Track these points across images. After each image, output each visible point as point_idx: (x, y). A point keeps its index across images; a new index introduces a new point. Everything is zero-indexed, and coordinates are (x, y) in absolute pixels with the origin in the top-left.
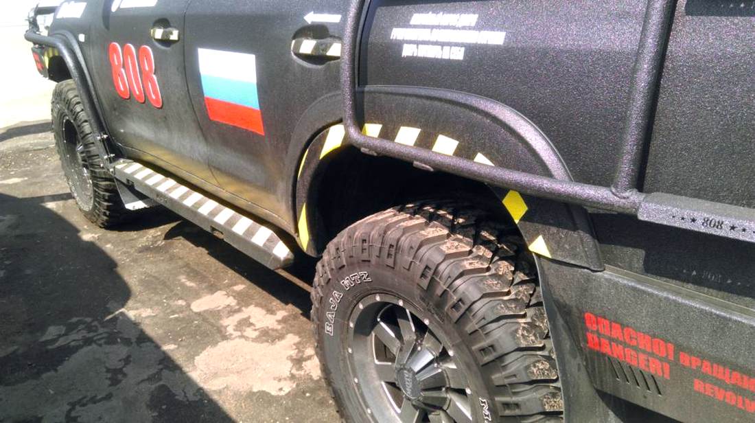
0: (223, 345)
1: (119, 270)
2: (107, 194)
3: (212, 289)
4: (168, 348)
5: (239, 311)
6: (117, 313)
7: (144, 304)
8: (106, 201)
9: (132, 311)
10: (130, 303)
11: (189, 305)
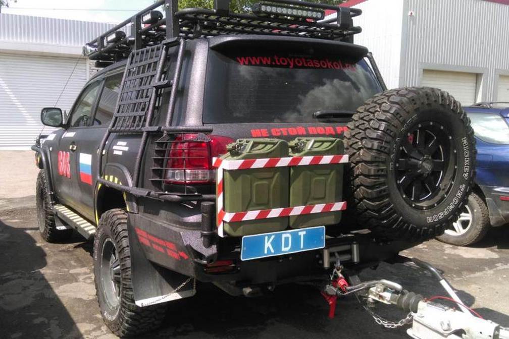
0: (75, 284)
1: (46, 258)
2: (51, 222)
3: (83, 266)
4: (51, 283)
5: (89, 274)
6: (37, 270)
7: (50, 269)
8: (50, 226)
9: (43, 271)
10: (44, 268)
11: (69, 271)
